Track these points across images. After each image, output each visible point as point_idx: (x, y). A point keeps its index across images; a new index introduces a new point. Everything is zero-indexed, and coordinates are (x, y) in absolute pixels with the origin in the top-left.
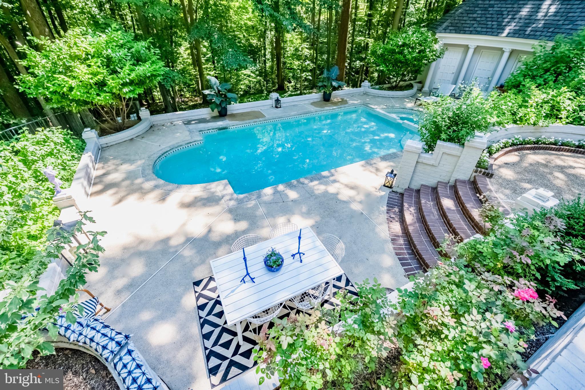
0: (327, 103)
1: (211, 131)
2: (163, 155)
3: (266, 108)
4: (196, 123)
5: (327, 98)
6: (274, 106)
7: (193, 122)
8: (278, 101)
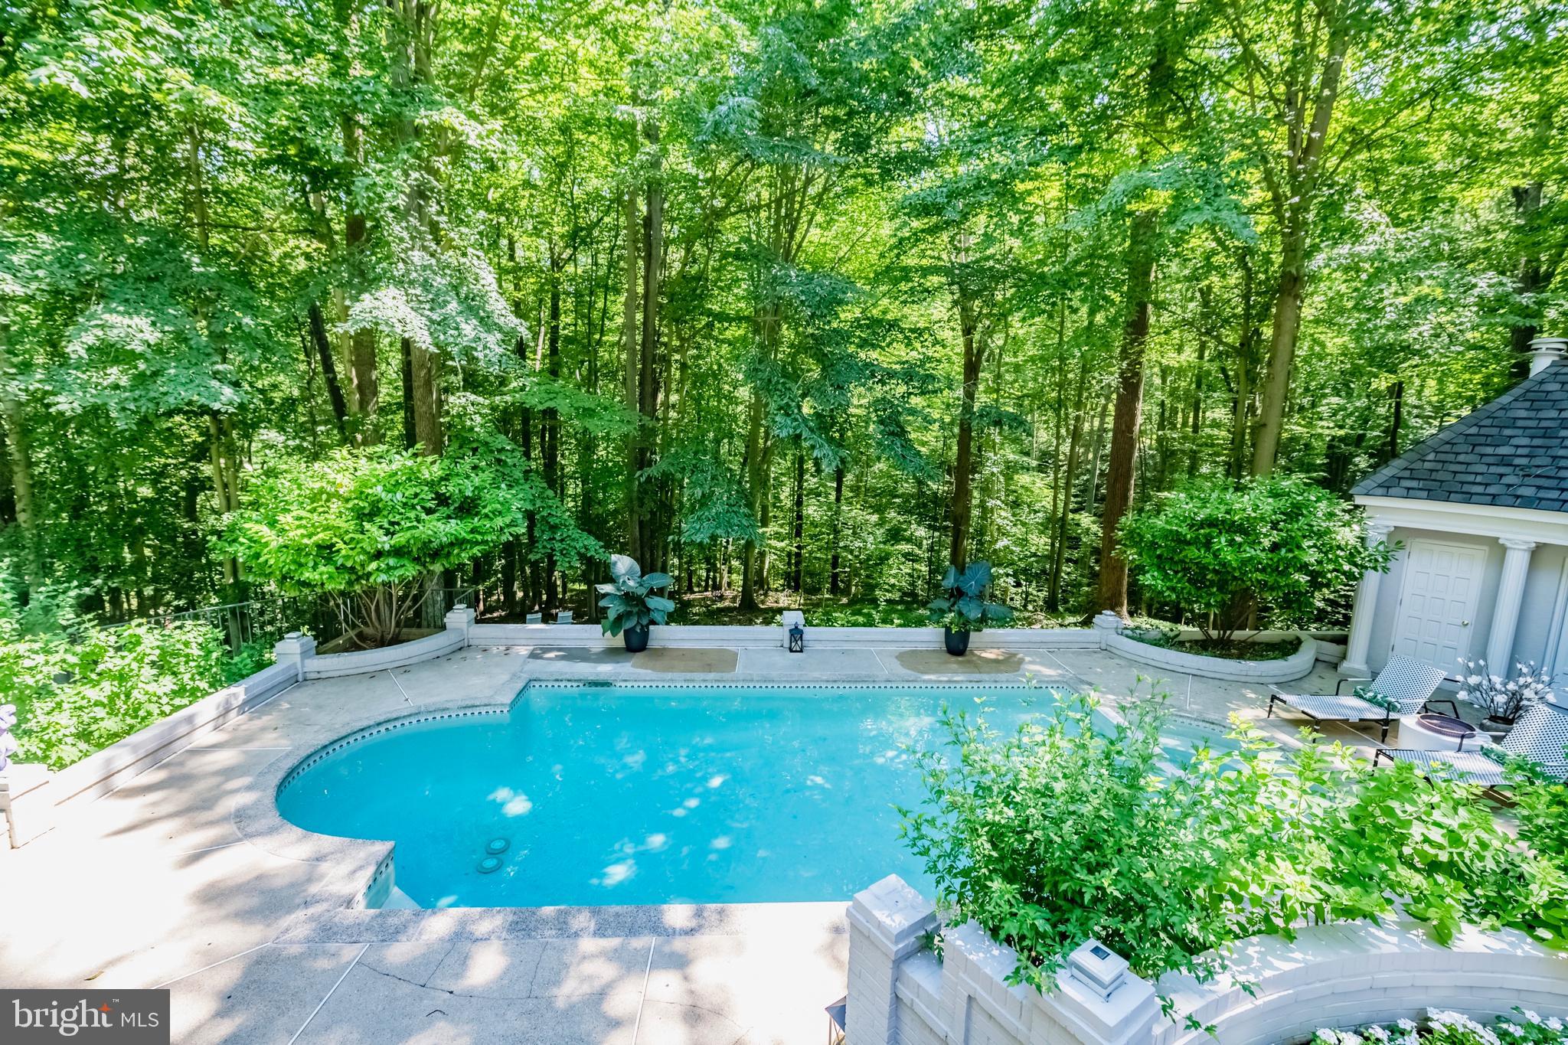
0: (954, 659)
1: (562, 684)
2: (379, 724)
3: (762, 646)
4: (558, 658)
5: (957, 646)
6: (787, 644)
7: (552, 655)
8: (796, 633)
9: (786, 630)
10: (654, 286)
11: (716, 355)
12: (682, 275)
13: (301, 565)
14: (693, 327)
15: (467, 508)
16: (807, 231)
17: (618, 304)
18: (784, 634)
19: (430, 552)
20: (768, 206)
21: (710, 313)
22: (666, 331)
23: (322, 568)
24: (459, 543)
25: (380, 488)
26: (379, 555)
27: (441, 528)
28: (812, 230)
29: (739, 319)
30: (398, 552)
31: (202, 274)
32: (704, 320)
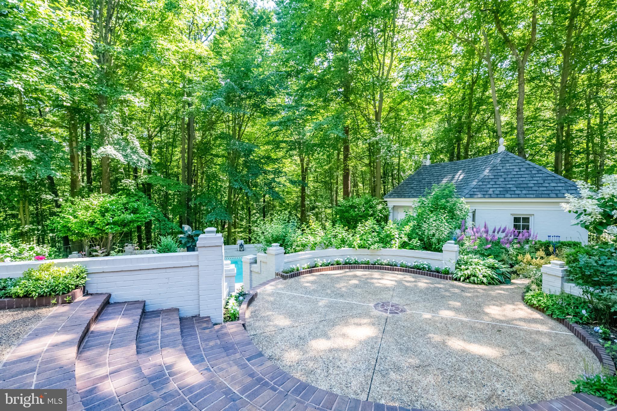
3: (231, 251)
6: (239, 249)
8: (241, 245)
9: (239, 245)
10: (191, 146)
11: (215, 169)
12: (201, 142)
13: (82, 228)
14: (206, 159)
15: (135, 211)
16: (245, 128)
17: (178, 151)
18: (237, 246)
19: (124, 224)
20: (232, 120)
21: (212, 154)
22: (196, 161)
23: (90, 228)
24: (132, 221)
25: (108, 205)
26: (108, 224)
27: (129, 217)
28: (247, 128)
29: (223, 156)
30: (115, 223)
31: (44, 140)
32: (210, 157)
